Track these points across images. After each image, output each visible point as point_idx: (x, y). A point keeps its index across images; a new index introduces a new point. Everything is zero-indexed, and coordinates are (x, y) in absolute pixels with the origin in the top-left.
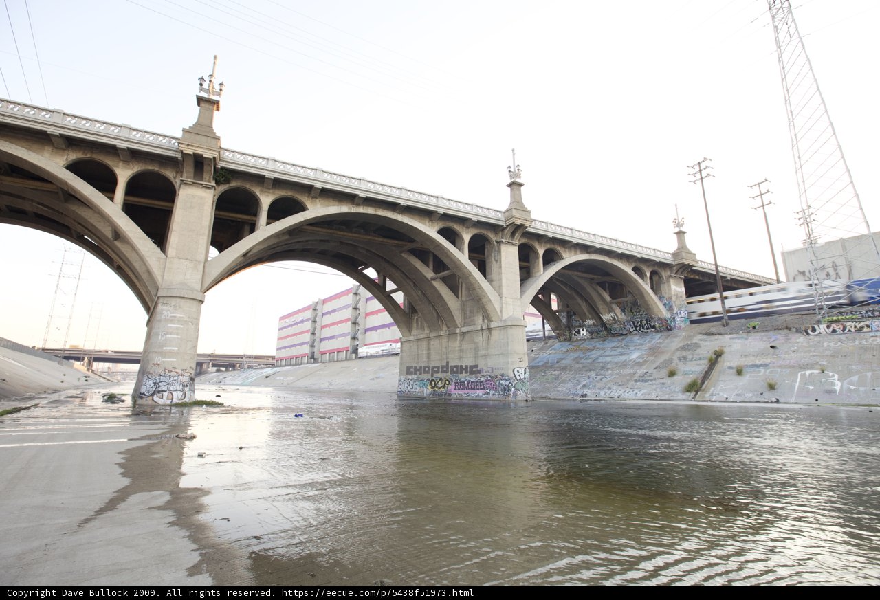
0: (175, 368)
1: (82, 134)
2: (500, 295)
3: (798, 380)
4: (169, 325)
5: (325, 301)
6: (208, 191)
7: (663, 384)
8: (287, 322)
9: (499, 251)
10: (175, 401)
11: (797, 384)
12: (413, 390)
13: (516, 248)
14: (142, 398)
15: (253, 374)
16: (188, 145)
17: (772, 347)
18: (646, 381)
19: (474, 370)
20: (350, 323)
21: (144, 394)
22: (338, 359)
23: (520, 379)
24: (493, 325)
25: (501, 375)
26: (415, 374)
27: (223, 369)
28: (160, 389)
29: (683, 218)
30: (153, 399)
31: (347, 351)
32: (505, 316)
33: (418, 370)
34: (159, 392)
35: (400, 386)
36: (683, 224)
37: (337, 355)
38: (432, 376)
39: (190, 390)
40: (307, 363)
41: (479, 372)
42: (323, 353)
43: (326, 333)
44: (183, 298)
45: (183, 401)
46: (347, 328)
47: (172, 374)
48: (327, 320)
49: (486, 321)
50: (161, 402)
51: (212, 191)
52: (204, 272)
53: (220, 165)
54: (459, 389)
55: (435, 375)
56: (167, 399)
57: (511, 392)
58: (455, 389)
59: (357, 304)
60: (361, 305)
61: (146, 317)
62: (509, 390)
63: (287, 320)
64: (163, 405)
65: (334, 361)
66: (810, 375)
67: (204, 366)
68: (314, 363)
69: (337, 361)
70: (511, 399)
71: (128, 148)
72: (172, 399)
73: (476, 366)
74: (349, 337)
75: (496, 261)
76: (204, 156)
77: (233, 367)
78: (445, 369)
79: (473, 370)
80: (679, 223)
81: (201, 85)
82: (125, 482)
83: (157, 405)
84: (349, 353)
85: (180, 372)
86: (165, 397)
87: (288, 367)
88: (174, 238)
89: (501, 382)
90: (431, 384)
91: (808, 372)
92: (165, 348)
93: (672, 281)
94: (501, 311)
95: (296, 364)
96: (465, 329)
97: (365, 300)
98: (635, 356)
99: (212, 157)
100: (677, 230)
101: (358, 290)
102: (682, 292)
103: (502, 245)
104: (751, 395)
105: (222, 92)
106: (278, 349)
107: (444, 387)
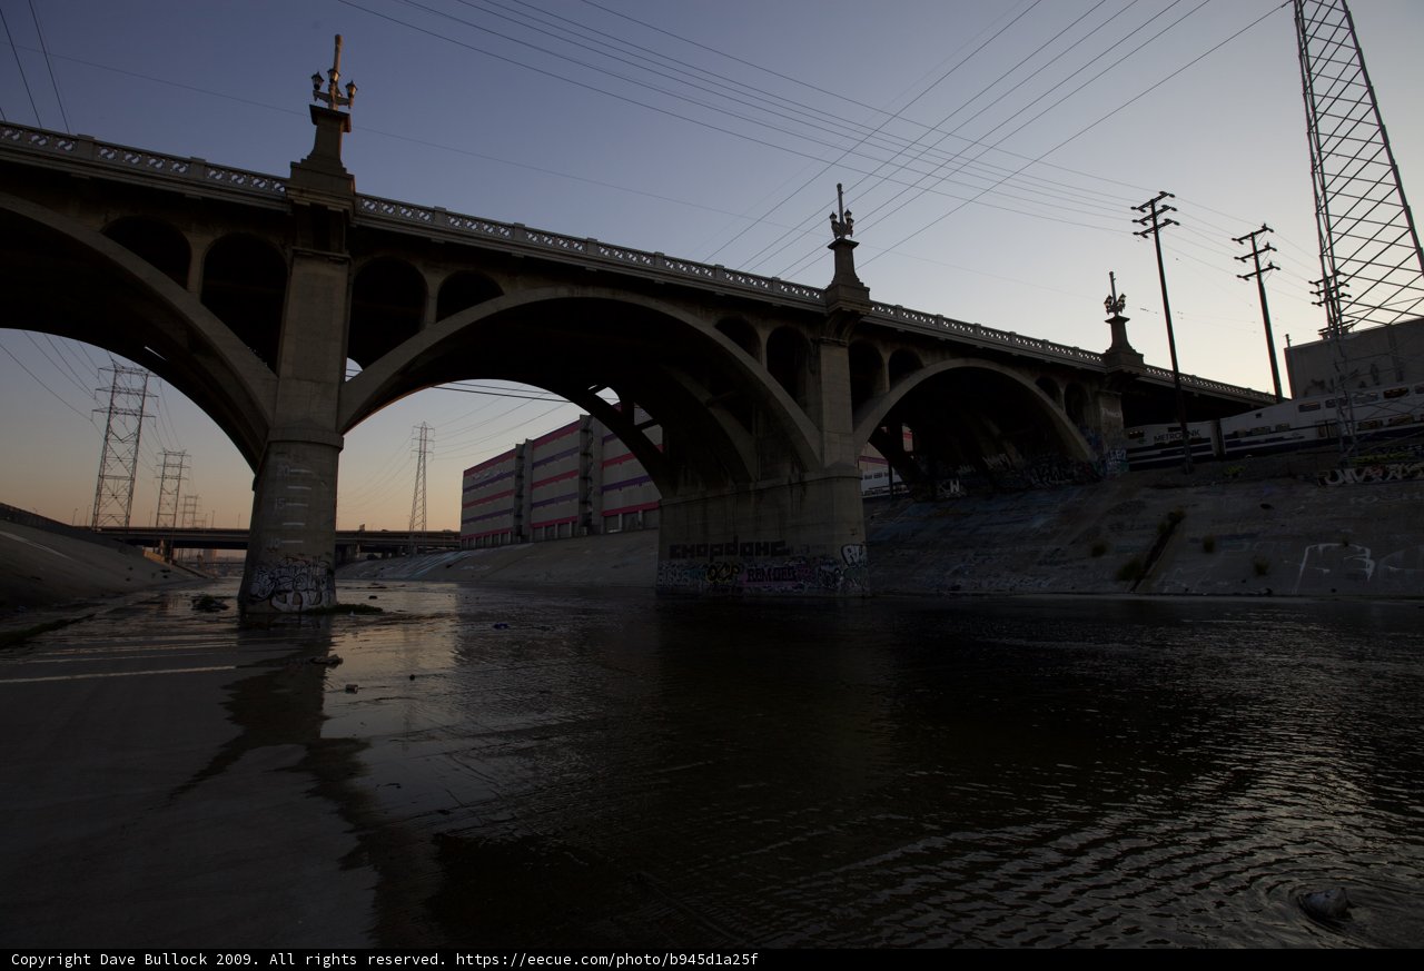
0: (302, 555)
1: (127, 176)
2: (820, 428)
3: (1305, 559)
4: (290, 487)
5: (535, 444)
6: (339, 267)
7: (1084, 567)
8: (476, 479)
9: (818, 357)
10: (306, 605)
11: (1303, 565)
12: (681, 583)
13: (846, 351)
14: (253, 603)
15: (426, 562)
16: (302, 191)
17: (1265, 507)
18: (1056, 564)
19: (779, 549)
20: (577, 477)
21: (256, 596)
22: (559, 536)
23: (853, 563)
24: (808, 477)
25: (824, 557)
26: (684, 557)
27: (379, 555)
28: (281, 588)
29: (1123, 296)
30: (271, 603)
31: (574, 523)
32: (828, 462)
33: (688, 551)
34: (280, 593)
35: (661, 577)
36: (1124, 306)
37: (559, 530)
38: (712, 559)
39: (328, 589)
40: (512, 543)
41: (787, 552)
42: (535, 527)
43: (540, 494)
44: (309, 443)
45: (319, 606)
46: (572, 485)
47: (298, 564)
48: (540, 474)
49: (797, 471)
50: (283, 607)
51: (346, 266)
52: (339, 399)
53: (357, 222)
54: (754, 580)
55: (716, 558)
56: (294, 603)
57: (839, 584)
58: (749, 581)
59: (588, 447)
60: (594, 448)
61: (252, 476)
62: (836, 580)
63: (476, 476)
64: (287, 613)
65: (554, 540)
66: (1325, 549)
67: (349, 551)
68: (522, 542)
69: (559, 538)
70: (837, 594)
71: (203, 198)
72: (301, 603)
73: (782, 543)
74: (576, 500)
75: (813, 372)
76: (329, 208)
77: (395, 551)
78: (732, 548)
79: (776, 549)
80: (1115, 303)
81: (317, 87)
82: (237, 730)
83: (278, 613)
84: (577, 525)
85: (311, 560)
86: (290, 601)
87: (482, 550)
88: (288, 347)
89: (823, 568)
90: (709, 573)
91: (1321, 547)
92: (285, 524)
93: (1101, 400)
94: (822, 455)
95: (493, 546)
96: (763, 485)
97: (601, 440)
98: (1038, 523)
99: (341, 210)
100: (1112, 315)
101: (588, 425)
102: (1119, 419)
103: (822, 346)
104: (1226, 583)
105: (353, 100)
106: (463, 522)
107: (730, 577)
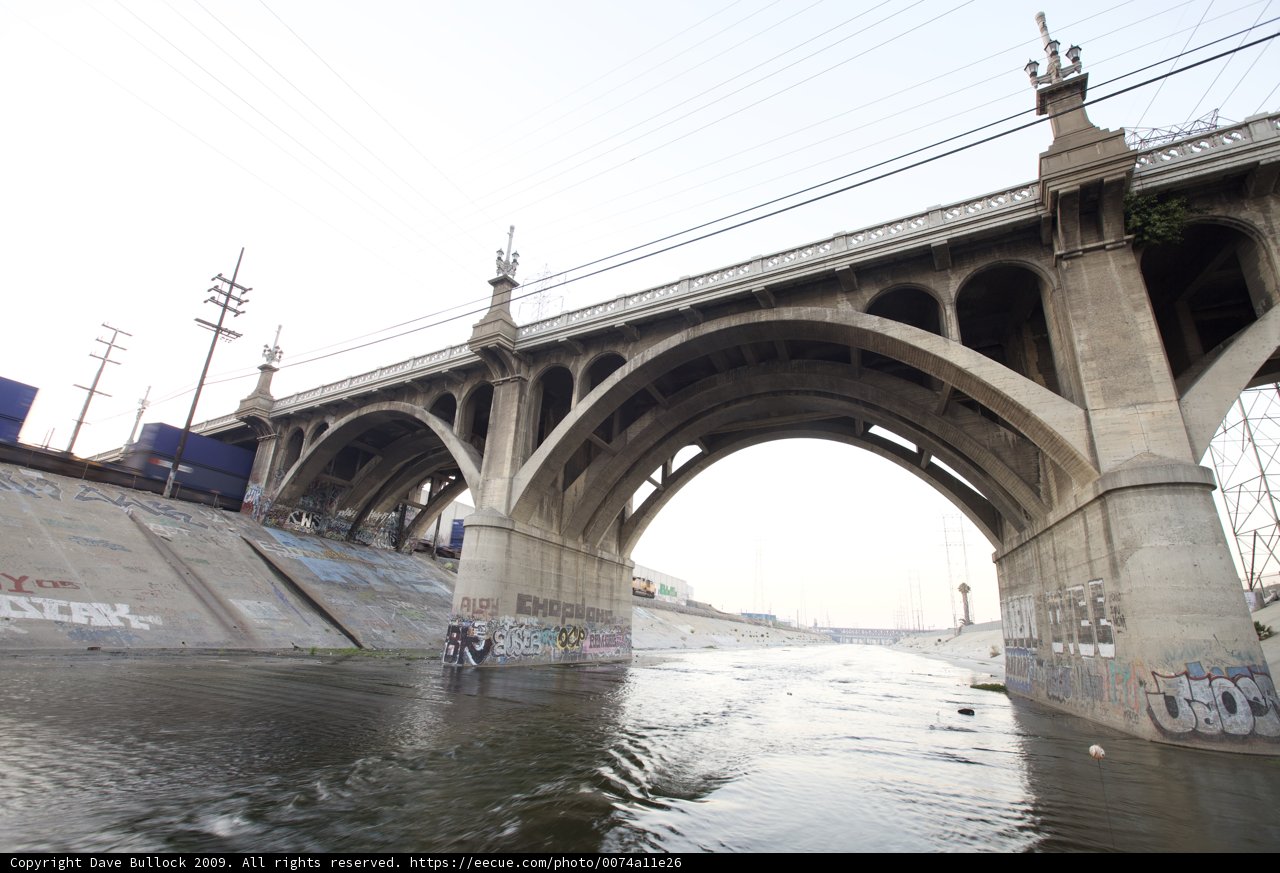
33: (542, 607)
38: (563, 622)
55: (568, 621)
58: (591, 647)
73: (611, 613)
90: (561, 637)
107: (577, 643)
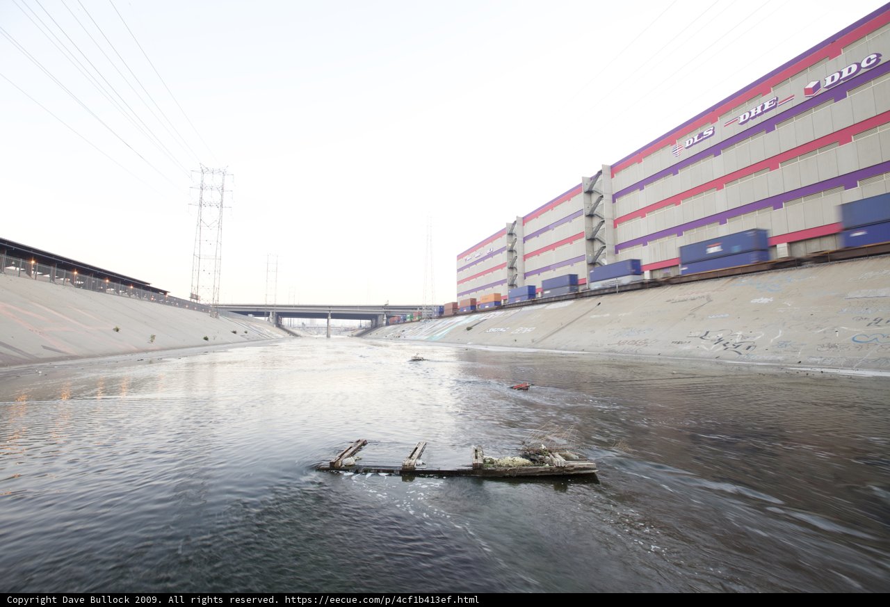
5: (525, 220)
8: (469, 260)
15: (440, 326)
20: (582, 240)
43: (534, 264)
48: (532, 245)
59: (594, 209)
60: (604, 207)
63: (468, 257)
67: (380, 318)
97: (611, 198)
101: (592, 186)
106: (459, 295)
